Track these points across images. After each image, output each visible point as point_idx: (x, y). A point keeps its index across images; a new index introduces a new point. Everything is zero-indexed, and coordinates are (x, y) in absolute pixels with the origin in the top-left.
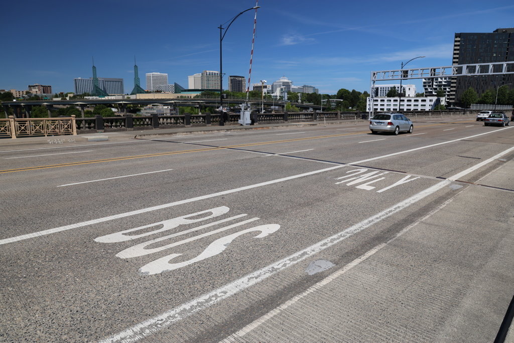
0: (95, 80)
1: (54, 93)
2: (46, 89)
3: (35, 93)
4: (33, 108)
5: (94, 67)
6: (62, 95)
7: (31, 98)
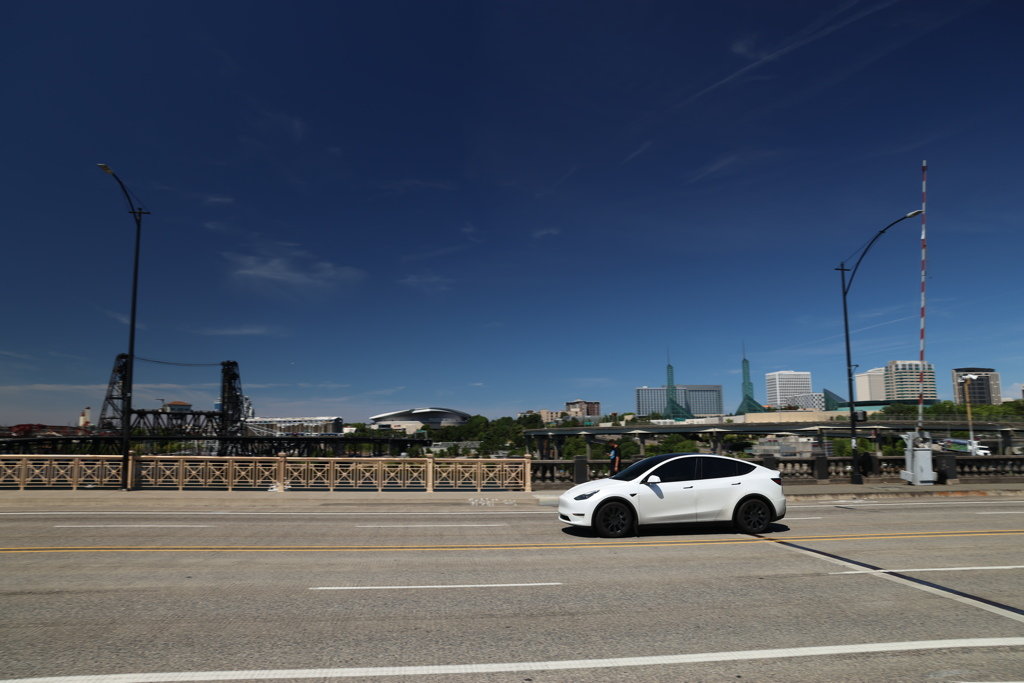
0: (671, 389)
1: (602, 414)
2: (591, 408)
3: (573, 415)
4: (567, 439)
5: (670, 367)
6: (614, 418)
7: (566, 424)
